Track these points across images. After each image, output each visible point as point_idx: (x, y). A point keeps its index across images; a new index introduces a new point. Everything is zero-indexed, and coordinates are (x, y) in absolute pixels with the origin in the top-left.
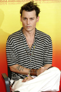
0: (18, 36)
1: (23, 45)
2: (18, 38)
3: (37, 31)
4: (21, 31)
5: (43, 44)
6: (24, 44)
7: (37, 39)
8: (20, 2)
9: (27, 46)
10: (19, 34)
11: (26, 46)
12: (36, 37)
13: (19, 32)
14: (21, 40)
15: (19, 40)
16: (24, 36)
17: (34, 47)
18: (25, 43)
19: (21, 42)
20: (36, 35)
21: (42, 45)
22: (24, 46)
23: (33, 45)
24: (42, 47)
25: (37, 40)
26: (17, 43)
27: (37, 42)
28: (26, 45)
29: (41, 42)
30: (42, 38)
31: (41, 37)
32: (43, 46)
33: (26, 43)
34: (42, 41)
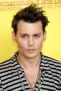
0: (10, 68)
1: (19, 85)
2: (9, 72)
3: (43, 57)
4: (15, 60)
5: (55, 80)
6: (20, 82)
7: (44, 72)
8: (13, 7)
9: (27, 85)
10: (10, 65)
11: (24, 85)
12: (42, 68)
13: (11, 61)
14: (14, 74)
15: (11, 76)
16: (20, 67)
17: (40, 87)
18: (23, 79)
19: (15, 78)
20: (43, 64)
21: (53, 82)
22: (21, 86)
23: (37, 83)
24: (54, 87)
25: (44, 74)
26: (9, 80)
27: (45, 77)
28: (25, 83)
29: (51, 76)
30: (54, 70)
31: (51, 68)
32: (56, 84)
33: (25, 81)
34: (54, 76)
